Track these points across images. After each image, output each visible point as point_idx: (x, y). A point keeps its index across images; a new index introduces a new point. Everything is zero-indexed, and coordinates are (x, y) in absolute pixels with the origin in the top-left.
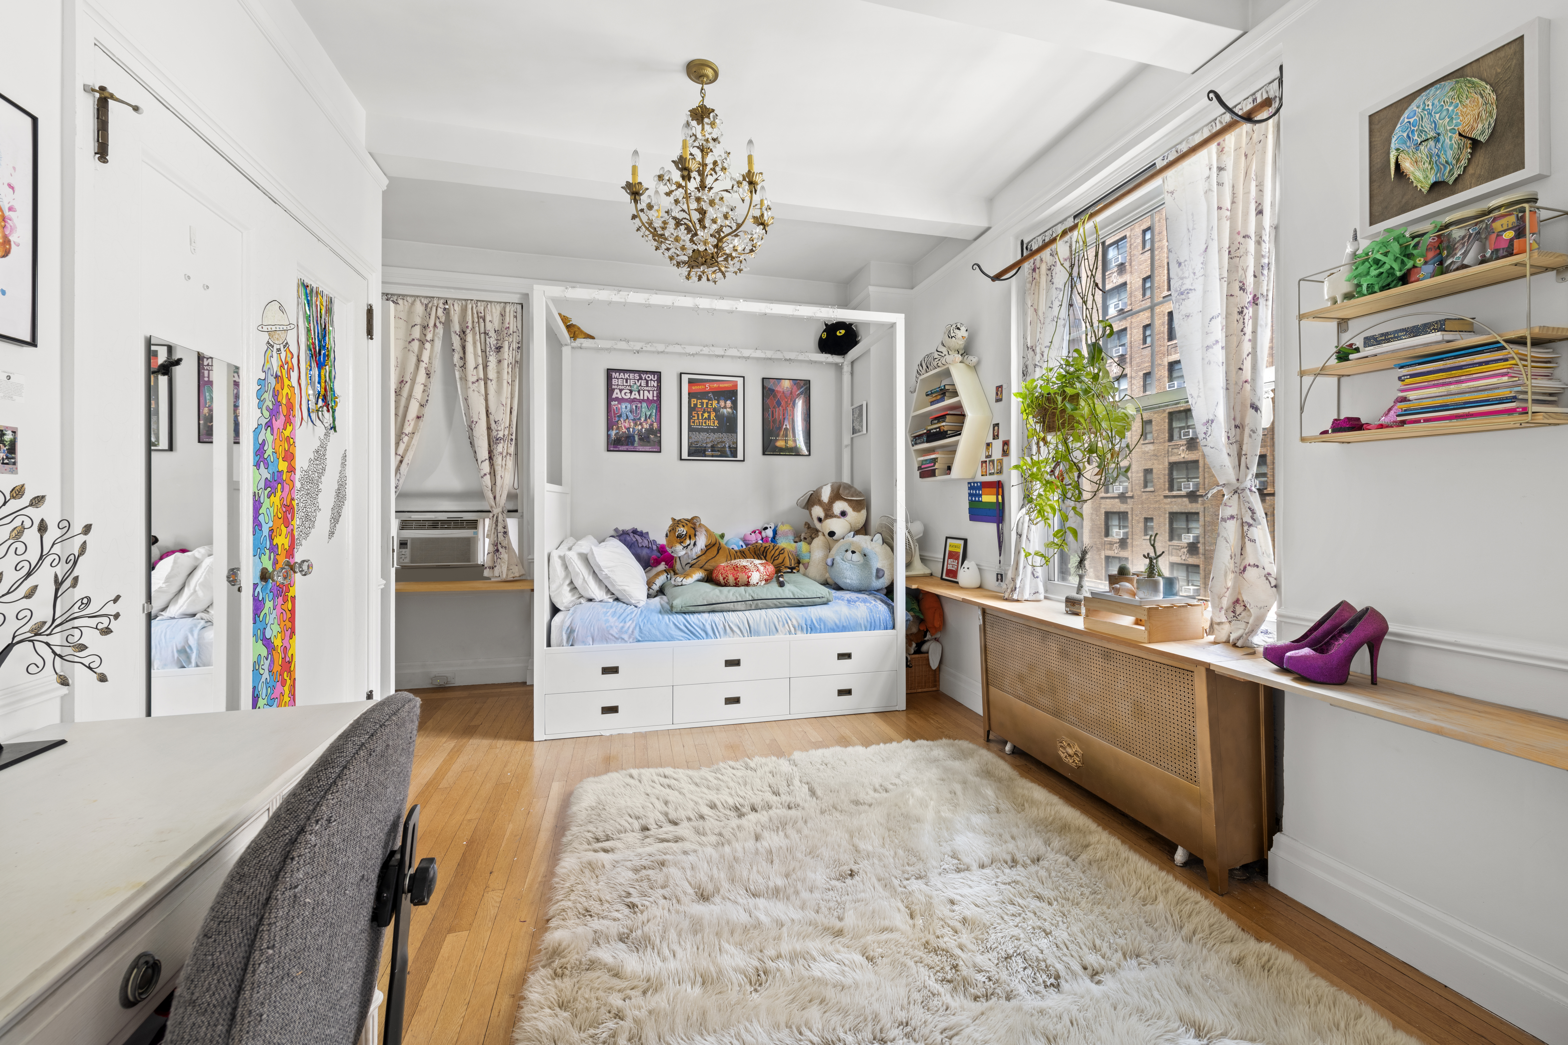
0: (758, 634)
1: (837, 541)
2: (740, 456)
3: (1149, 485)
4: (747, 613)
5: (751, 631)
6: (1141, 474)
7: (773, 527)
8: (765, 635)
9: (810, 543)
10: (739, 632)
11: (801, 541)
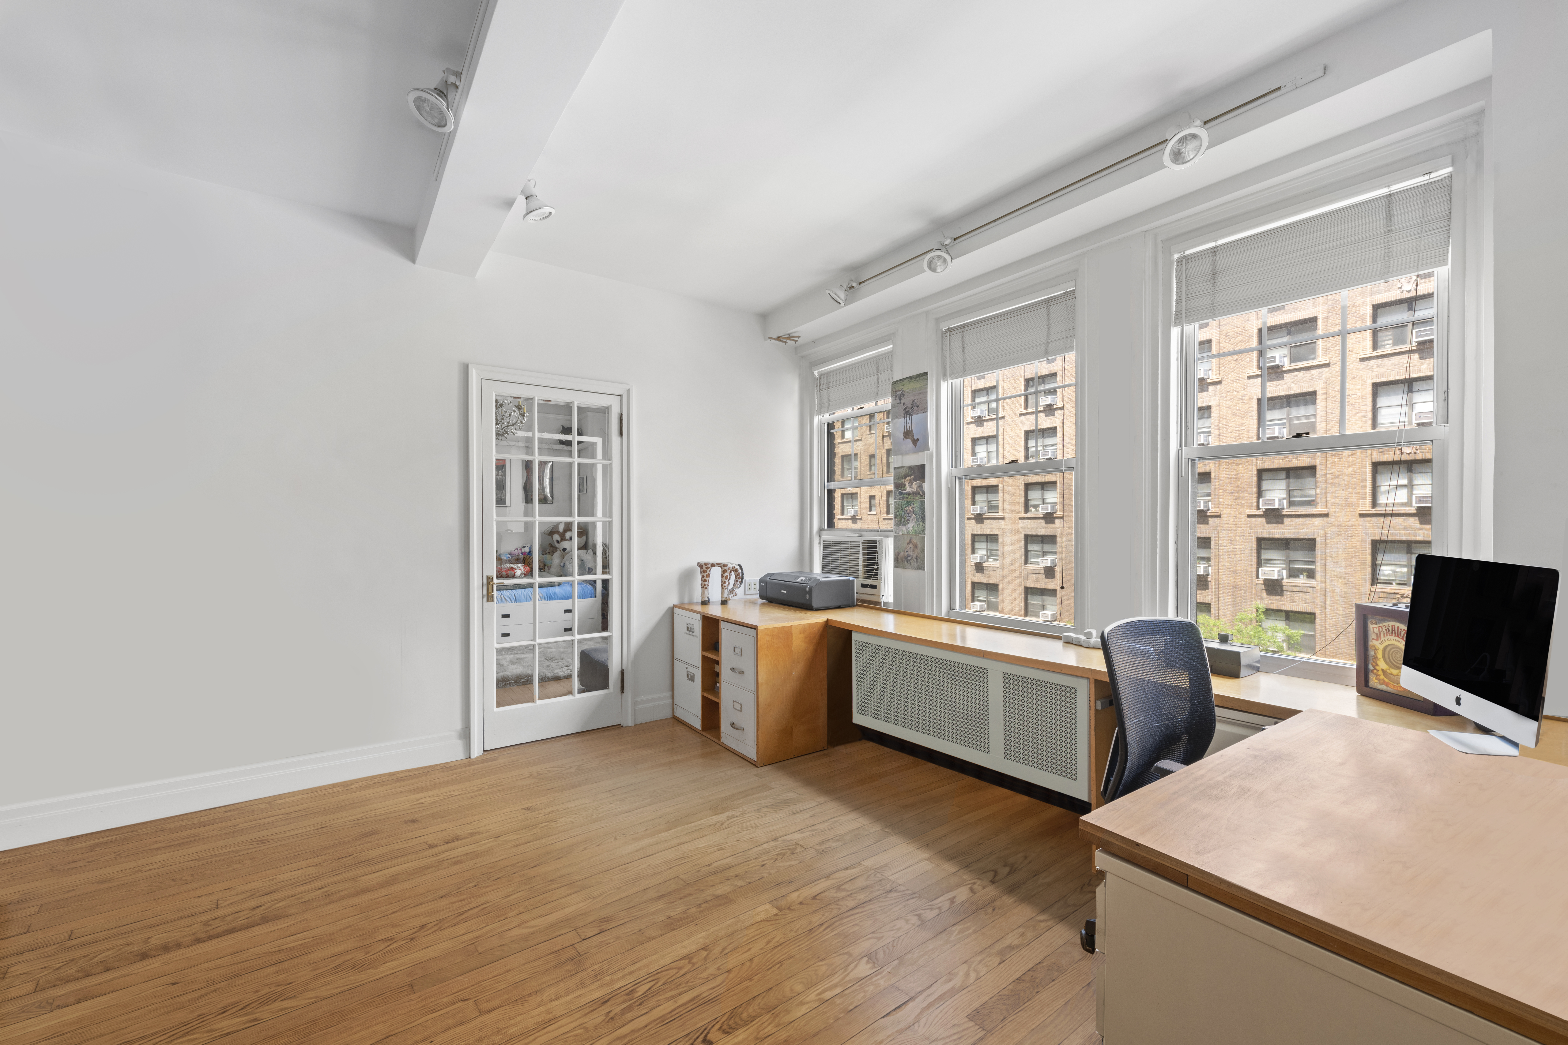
0: (520, 601)
1: (567, 553)
2: (508, 503)
3: (873, 508)
4: (514, 591)
5: (517, 600)
6: (868, 500)
7: (529, 546)
8: (524, 602)
9: (552, 555)
10: (509, 600)
11: (546, 554)
